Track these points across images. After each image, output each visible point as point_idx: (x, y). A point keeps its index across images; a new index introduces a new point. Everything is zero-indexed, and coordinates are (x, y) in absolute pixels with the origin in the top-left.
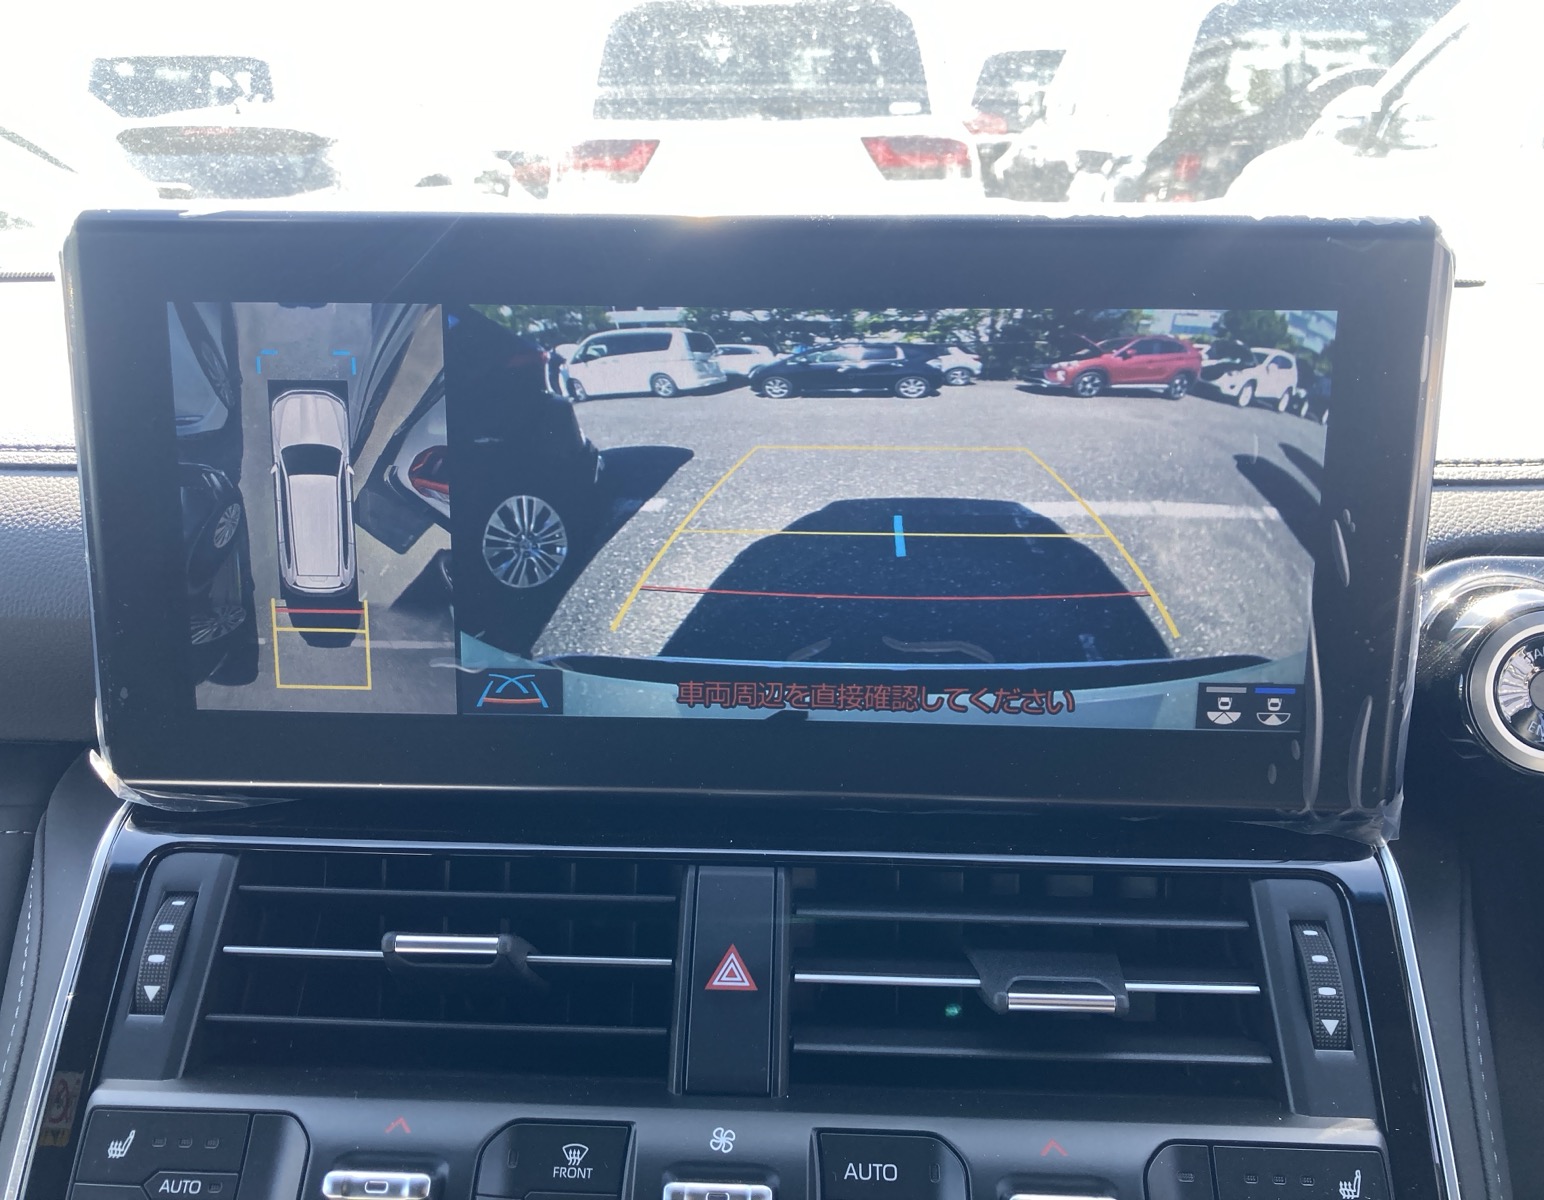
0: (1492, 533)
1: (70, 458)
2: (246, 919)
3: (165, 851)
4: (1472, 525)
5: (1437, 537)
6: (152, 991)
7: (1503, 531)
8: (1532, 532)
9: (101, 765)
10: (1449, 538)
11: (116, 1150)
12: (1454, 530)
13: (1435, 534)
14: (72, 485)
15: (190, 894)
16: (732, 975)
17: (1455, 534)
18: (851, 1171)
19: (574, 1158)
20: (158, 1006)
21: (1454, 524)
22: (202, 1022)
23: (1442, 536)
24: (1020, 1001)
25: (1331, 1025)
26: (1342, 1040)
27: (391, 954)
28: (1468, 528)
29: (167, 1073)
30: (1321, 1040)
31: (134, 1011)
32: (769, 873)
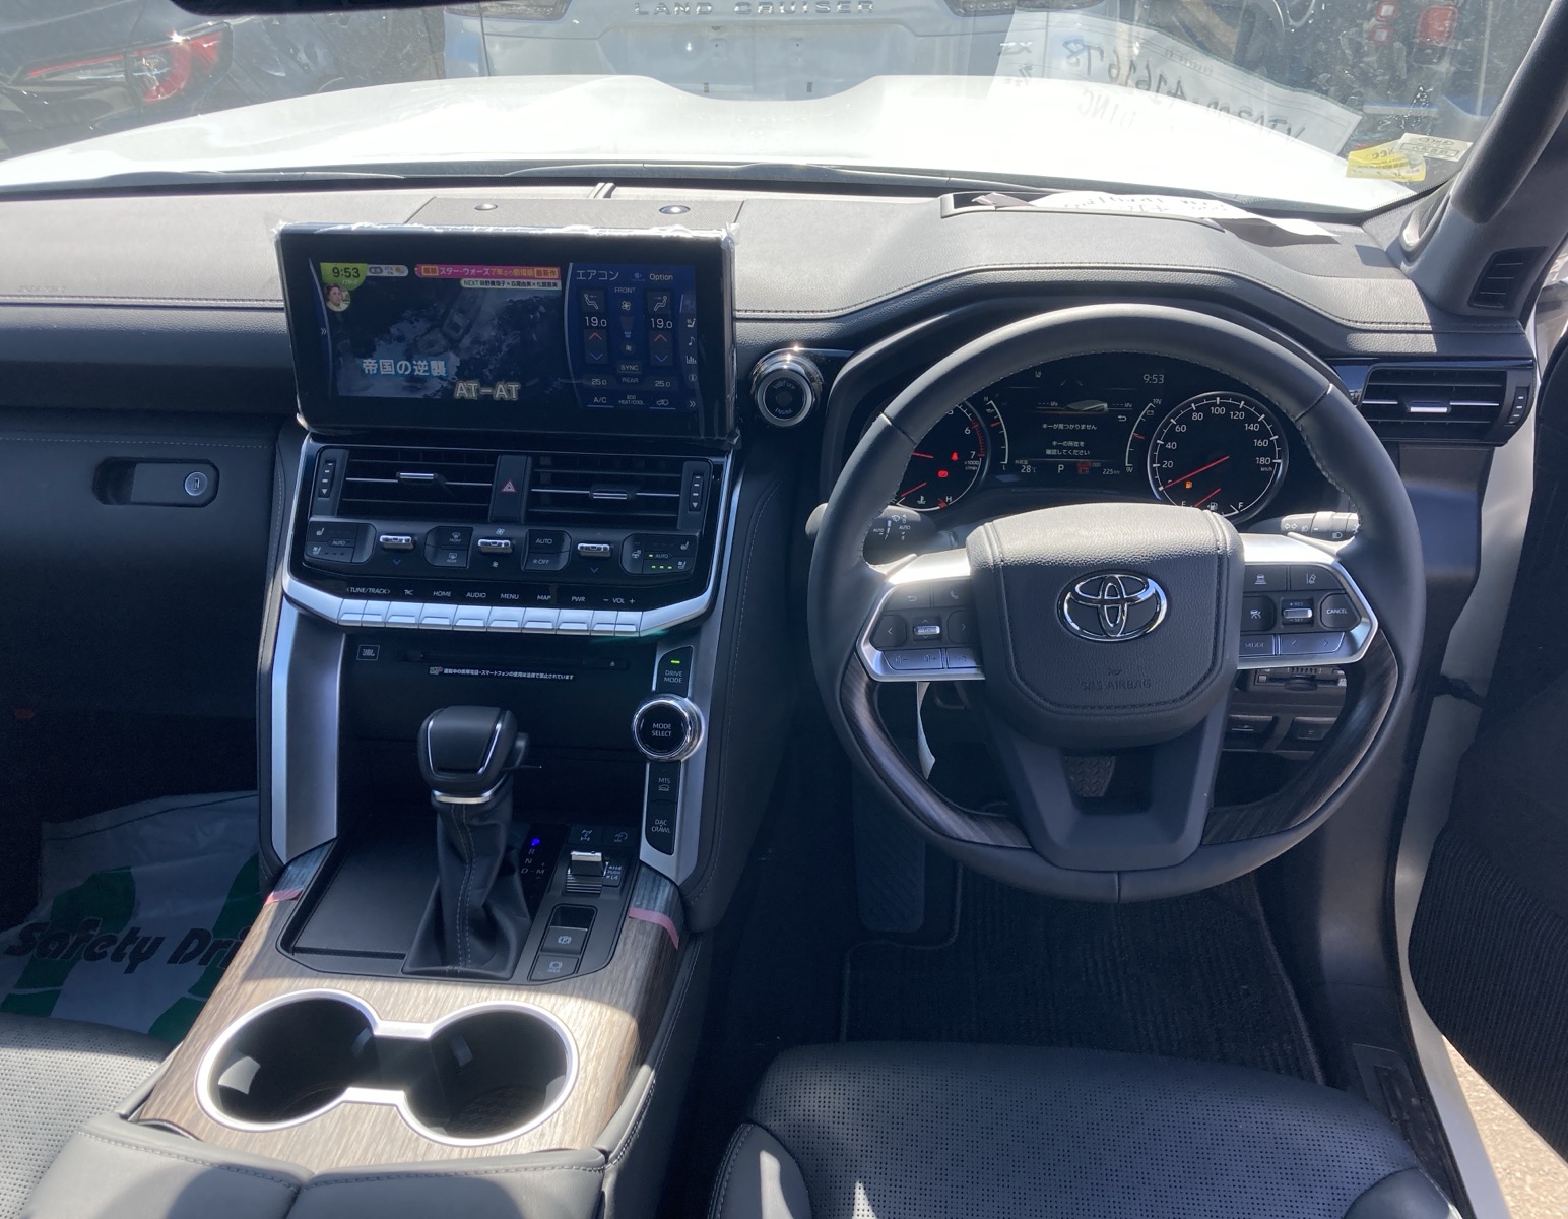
1: (282, 304)
2: (353, 470)
3: (324, 448)
6: (324, 491)
9: (301, 420)
11: (319, 533)
14: (283, 315)
15: (334, 462)
16: (509, 488)
18: (538, 541)
19: (456, 537)
20: (327, 495)
22: (341, 500)
24: (597, 495)
25: (695, 504)
26: (698, 509)
27: (399, 479)
29: (332, 514)
30: (692, 509)
31: (320, 496)
32: (525, 457)
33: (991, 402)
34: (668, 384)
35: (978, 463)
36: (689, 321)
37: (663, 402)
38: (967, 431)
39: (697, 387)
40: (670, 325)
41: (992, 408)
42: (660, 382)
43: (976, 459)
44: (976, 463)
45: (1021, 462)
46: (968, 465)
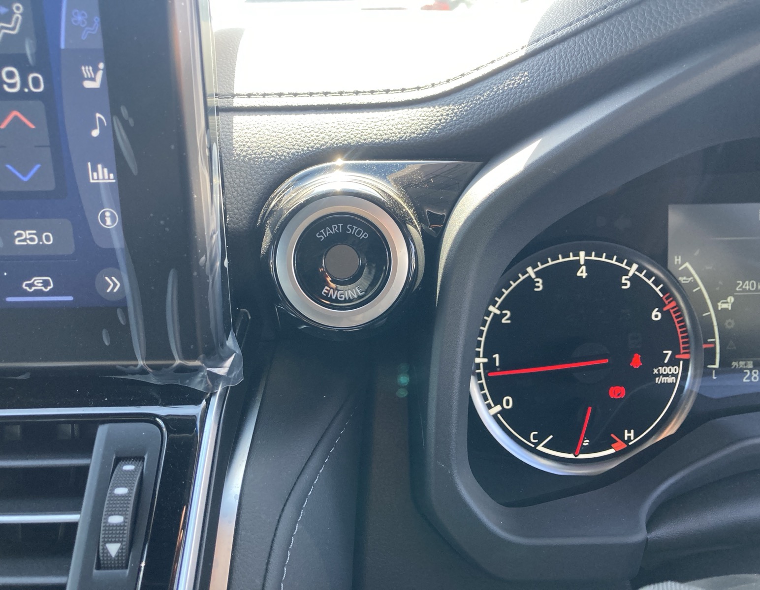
0: (349, 143)
4: (337, 138)
5: (308, 148)
7: (358, 142)
8: (380, 142)
10: (318, 148)
12: (323, 142)
13: (308, 145)
17: (322, 145)
21: (323, 138)
23: (312, 147)
26: (122, 561)
28: (333, 140)
30: (104, 562)
33: (687, 265)
34: (48, 239)
35: (679, 370)
36: (87, 70)
37: (38, 282)
38: (656, 315)
39: (118, 243)
40: (37, 83)
41: (689, 275)
42: (26, 234)
43: (673, 362)
44: (673, 370)
45: (742, 364)
46: (659, 375)
